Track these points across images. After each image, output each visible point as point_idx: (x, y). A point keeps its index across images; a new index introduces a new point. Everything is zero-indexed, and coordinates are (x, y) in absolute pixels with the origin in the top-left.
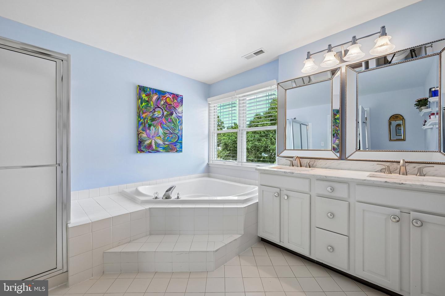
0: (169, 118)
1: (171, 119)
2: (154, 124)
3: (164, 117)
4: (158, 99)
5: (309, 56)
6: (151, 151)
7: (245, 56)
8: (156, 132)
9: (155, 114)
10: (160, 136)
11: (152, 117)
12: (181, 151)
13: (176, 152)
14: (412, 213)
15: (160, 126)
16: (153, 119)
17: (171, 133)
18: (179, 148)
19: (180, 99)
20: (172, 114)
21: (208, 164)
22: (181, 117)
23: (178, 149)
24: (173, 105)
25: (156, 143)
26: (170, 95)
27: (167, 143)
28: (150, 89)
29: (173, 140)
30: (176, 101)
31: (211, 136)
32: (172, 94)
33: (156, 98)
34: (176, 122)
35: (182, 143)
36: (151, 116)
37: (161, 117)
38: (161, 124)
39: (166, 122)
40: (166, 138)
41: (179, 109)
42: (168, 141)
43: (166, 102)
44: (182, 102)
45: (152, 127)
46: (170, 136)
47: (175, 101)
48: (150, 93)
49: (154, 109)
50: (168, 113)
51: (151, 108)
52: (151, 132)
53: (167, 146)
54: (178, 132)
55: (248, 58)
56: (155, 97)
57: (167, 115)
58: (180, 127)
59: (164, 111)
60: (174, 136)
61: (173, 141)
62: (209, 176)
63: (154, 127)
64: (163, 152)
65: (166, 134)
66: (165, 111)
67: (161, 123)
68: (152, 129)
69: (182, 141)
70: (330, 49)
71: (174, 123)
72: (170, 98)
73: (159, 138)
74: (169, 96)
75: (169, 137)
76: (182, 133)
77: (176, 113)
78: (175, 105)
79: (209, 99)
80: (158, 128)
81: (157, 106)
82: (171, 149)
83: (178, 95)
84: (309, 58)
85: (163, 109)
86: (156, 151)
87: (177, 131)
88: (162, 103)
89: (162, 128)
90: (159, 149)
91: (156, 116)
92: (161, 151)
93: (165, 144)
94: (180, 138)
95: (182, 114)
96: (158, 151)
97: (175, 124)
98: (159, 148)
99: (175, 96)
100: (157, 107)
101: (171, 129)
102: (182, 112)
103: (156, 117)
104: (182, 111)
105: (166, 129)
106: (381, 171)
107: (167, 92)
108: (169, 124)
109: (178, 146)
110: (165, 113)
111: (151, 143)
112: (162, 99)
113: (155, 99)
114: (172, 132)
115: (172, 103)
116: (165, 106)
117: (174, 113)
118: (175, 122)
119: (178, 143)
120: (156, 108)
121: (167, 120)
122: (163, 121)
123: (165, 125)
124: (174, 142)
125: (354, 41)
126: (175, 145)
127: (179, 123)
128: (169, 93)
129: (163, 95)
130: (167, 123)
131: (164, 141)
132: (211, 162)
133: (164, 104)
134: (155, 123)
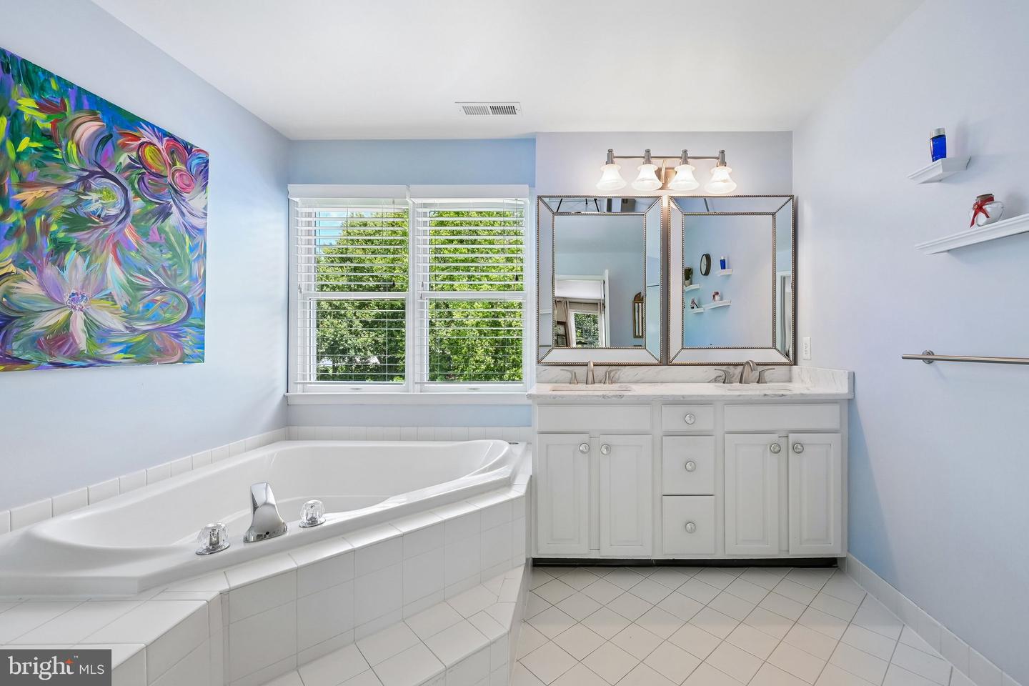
0: (155, 227)
1: (161, 231)
2: (84, 244)
3: (129, 220)
4: (103, 140)
5: (611, 159)
6: (68, 362)
7: (466, 105)
8: (93, 277)
9: (89, 202)
10: (110, 297)
11: (72, 210)
12: (201, 358)
13: (182, 360)
14: (790, 435)
15: (111, 256)
16: (76, 221)
17: (163, 290)
18: (191, 347)
19: (196, 161)
20: (164, 213)
21: (285, 397)
22: (202, 231)
23: (188, 351)
24: (169, 179)
25: (90, 325)
26: (161, 140)
27: (142, 326)
28: (65, 84)
29: (168, 315)
30: (183, 167)
31: (300, 306)
32: (165, 134)
33: (95, 135)
34: (183, 248)
35: (202, 327)
36: (69, 207)
37: (116, 216)
38: (118, 246)
39: (138, 243)
40: (140, 307)
41: (195, 201)
42: (148, 319)
43: (140, 159)
44: (206, 177)
45: (71, 256)
46: (158, 298)
47: (179, 166)
48: (62, 101)
49: (82, 179)
50: (150, 208)
51: (67, 170)
52: (66, 274)
53: (141, 338)
54: (189, 287)
55: (469, 110)
56: (88, 129)
57: (144, 216)
58: (195, 267)
59: (131, 194)
60: (174, 302)
61: (169, 320)
62: (289, 438)
63: (84, 255)
64: (125, 364)
65: (140, 288)
66: (137, 195)
67: (118, 242)
68: (75, 266)
69: (203, 319)
70: (648, 158)
71: (171, 248)
72: (159, 150)
73: (109, 303)
74: (155, 141)
75: (154, 301)
76: (204, 290)
77: (182, 214)
78: (177, 180)
79: (291, 187)
80: (100, 261)
81: (100, 167)
82: (159, 350)
83: (192, 146)
84: (612, 163)
85: (129, 188)
86: (91, 362)
87: (185, 283)
88: (121, 160)
89: (119, 263)
90: (106, 351)
91: (93, 207)
92: (118, 357)
93: (135, 330)
94: (197, 307)
95: (202, 221)
96: (100, 361)
97: (176, 255)
98: (105, 348)
99: (180, 149)
100: (97, 173)
101: (161, 270)
102: (206, 214)
103: (94, 213)
104: (205, 208)
105: (140, 270)
106: (715, 380)
107: (147, 123)
108: (149, 250)
109: (188, 340)
110: (137, 205)
111: (66, 325)
112: (124, 146)
113: (86, 135)
114: (167, 283)
115: (167, 172)
116: (135, 177)
117: (174, 209)
118: (176, 245)
119: (190, 326)
120: (92, 174)
121: (145, 234)
122: (125, 234)
123: (133, 254)
124: (174, 321)
125: (685, 158)
126: (177, 336)
127: (192, 250)
128: (153, 126)
129: (128, 128)
130: (145, 244)
131: (129, 315)
132: (297, 390)
133: (129, 167)
134: (87, 237)
